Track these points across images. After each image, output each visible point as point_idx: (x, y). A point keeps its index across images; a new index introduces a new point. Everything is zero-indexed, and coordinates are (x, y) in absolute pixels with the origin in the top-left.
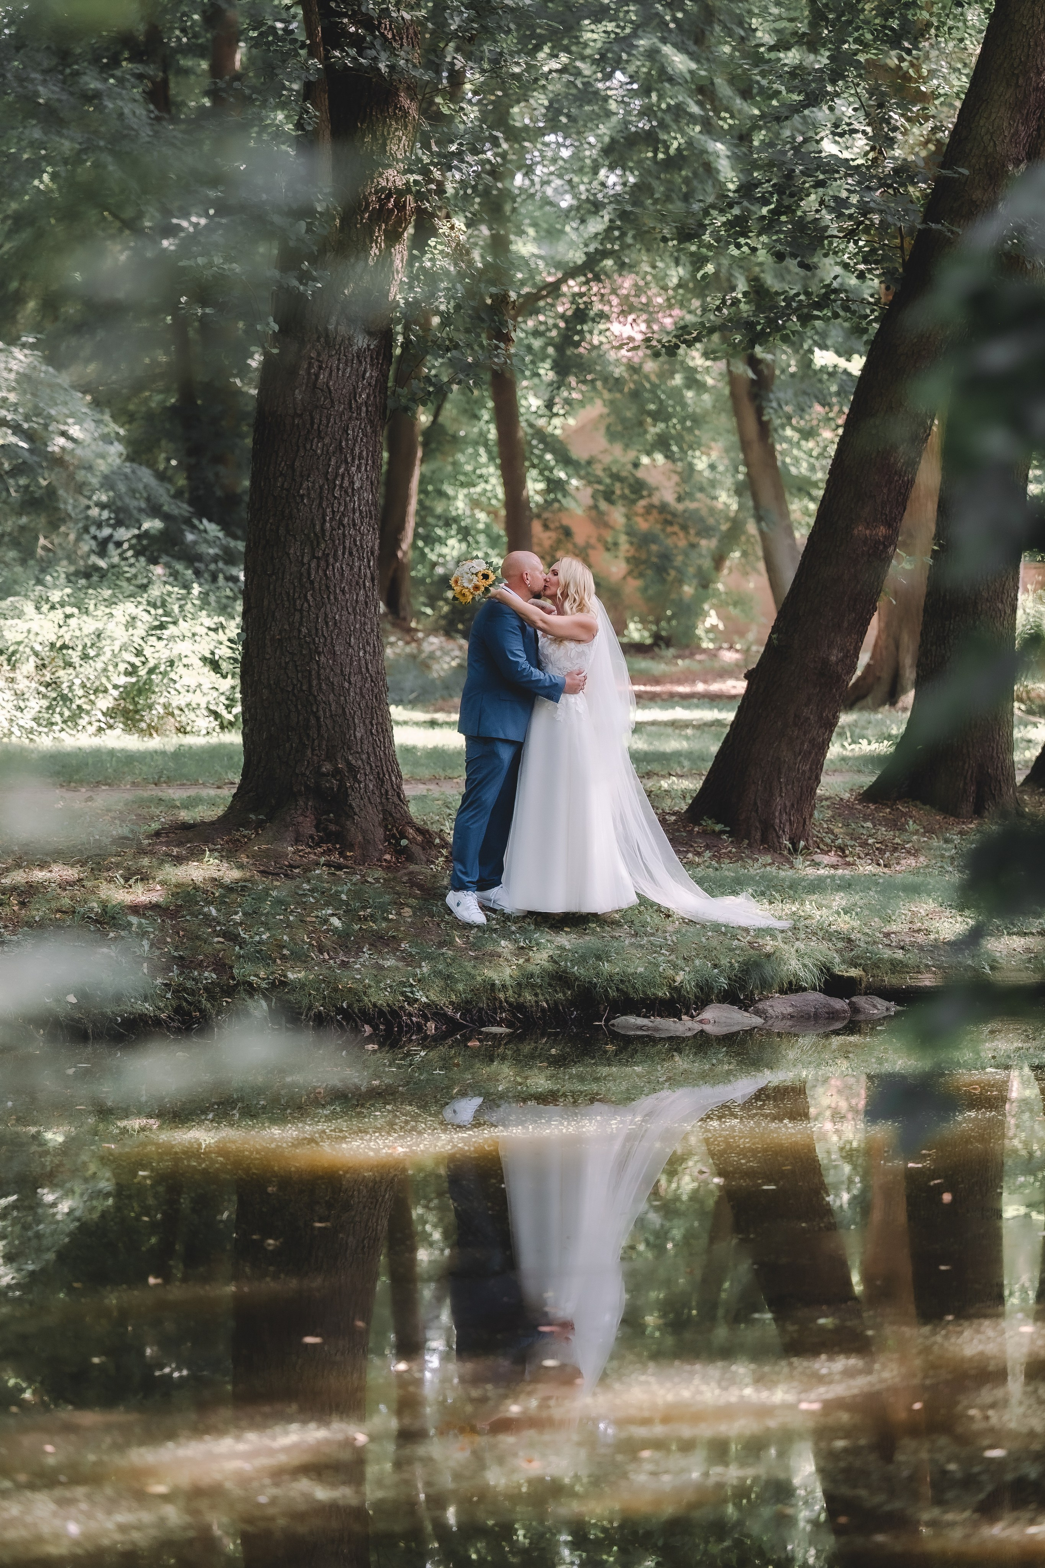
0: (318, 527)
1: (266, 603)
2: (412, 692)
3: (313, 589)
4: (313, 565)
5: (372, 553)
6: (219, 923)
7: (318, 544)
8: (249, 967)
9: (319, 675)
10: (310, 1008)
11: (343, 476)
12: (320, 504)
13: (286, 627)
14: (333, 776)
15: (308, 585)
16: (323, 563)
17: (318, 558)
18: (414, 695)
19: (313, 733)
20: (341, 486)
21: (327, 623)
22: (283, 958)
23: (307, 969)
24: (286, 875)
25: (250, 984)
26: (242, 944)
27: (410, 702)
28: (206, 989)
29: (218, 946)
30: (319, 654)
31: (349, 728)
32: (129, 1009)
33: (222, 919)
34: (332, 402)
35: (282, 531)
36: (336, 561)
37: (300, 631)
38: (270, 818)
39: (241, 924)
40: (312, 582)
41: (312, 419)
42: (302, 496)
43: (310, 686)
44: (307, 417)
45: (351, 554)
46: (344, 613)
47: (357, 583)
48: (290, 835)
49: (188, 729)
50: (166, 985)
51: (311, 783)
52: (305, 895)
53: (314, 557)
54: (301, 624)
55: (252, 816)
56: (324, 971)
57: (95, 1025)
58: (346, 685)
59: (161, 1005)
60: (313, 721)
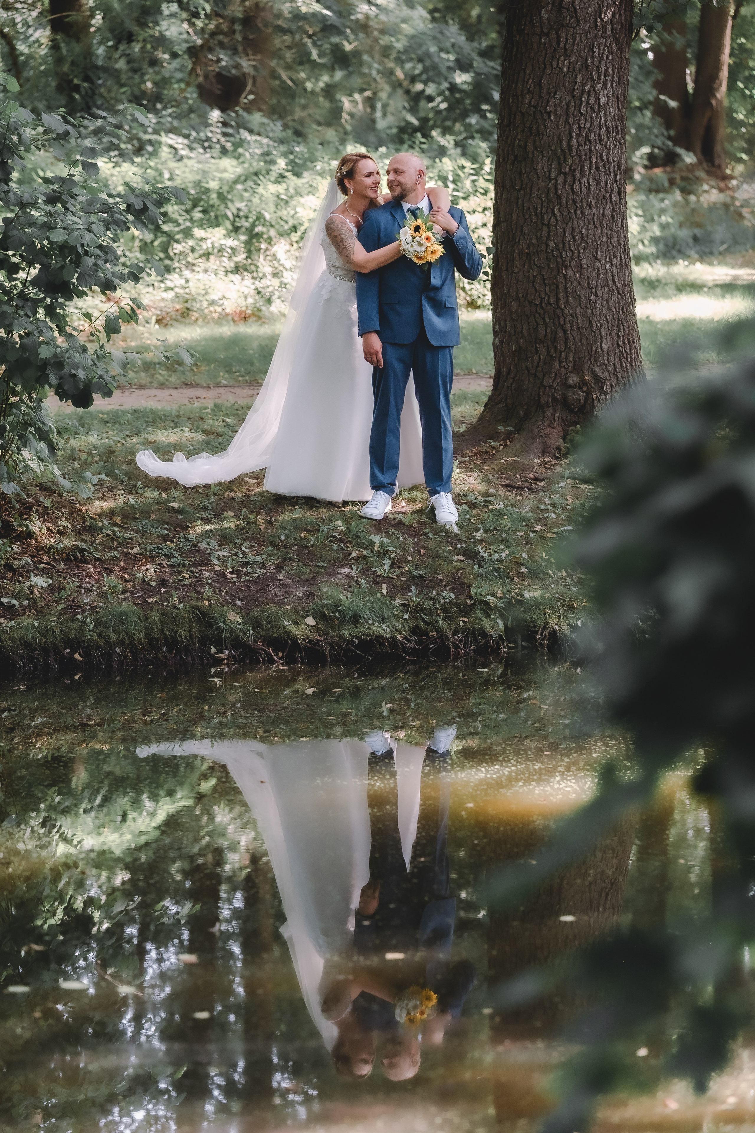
0: (565, 144)
1: (514, 217)
2: (722, 243)
3: (560, 204)
4: (560, 180)
5: (619, 167)
6: (460, 541)
7: (565, 160)
8: (486, 586)
9: (566, 288)
10: (545, 627)
11: (589, 92)
12: (567, 121)
13: (534, 241)
14: (580, 388)
15: (555, 200)
16: (569, 179)
17: (565, 174)
18: (725, 246)
19: (561, 346)
20: (587, 103)
21: (574, 238)
22: (521, 576)
23: (543, 587)
24: (530, 489)
25: (487, 603)
26: (481, 562)
27: (720, 253)
28: (444, 609)
29: (458, 565)
30: (566, 268)
31: (595, 341)
32: (366, 631)
33: (463, 536)
34: (578, 21)
35: (530, 147)
36: (583, 176)
37: (547, 245)
38: (519, 429)
39: (482, 541)
40: (559, 197)
41: (558, 37)
42: (549, 114)
43: (558, 299)
44: (553, 36)
45: (597, 168)
46: (591, 227)
47: (604, 197)
48: (537, 446)
49: (479, 302)
50: (404, 605)
51: (558, 395)
52: (547, 510)
53: (561, 172)
54: (548, 238)
55: (501, 428)
56: (561, 589)
57: (332, 648)
58: (593, 298)
59: (399, 626)
60: (560, 334)
